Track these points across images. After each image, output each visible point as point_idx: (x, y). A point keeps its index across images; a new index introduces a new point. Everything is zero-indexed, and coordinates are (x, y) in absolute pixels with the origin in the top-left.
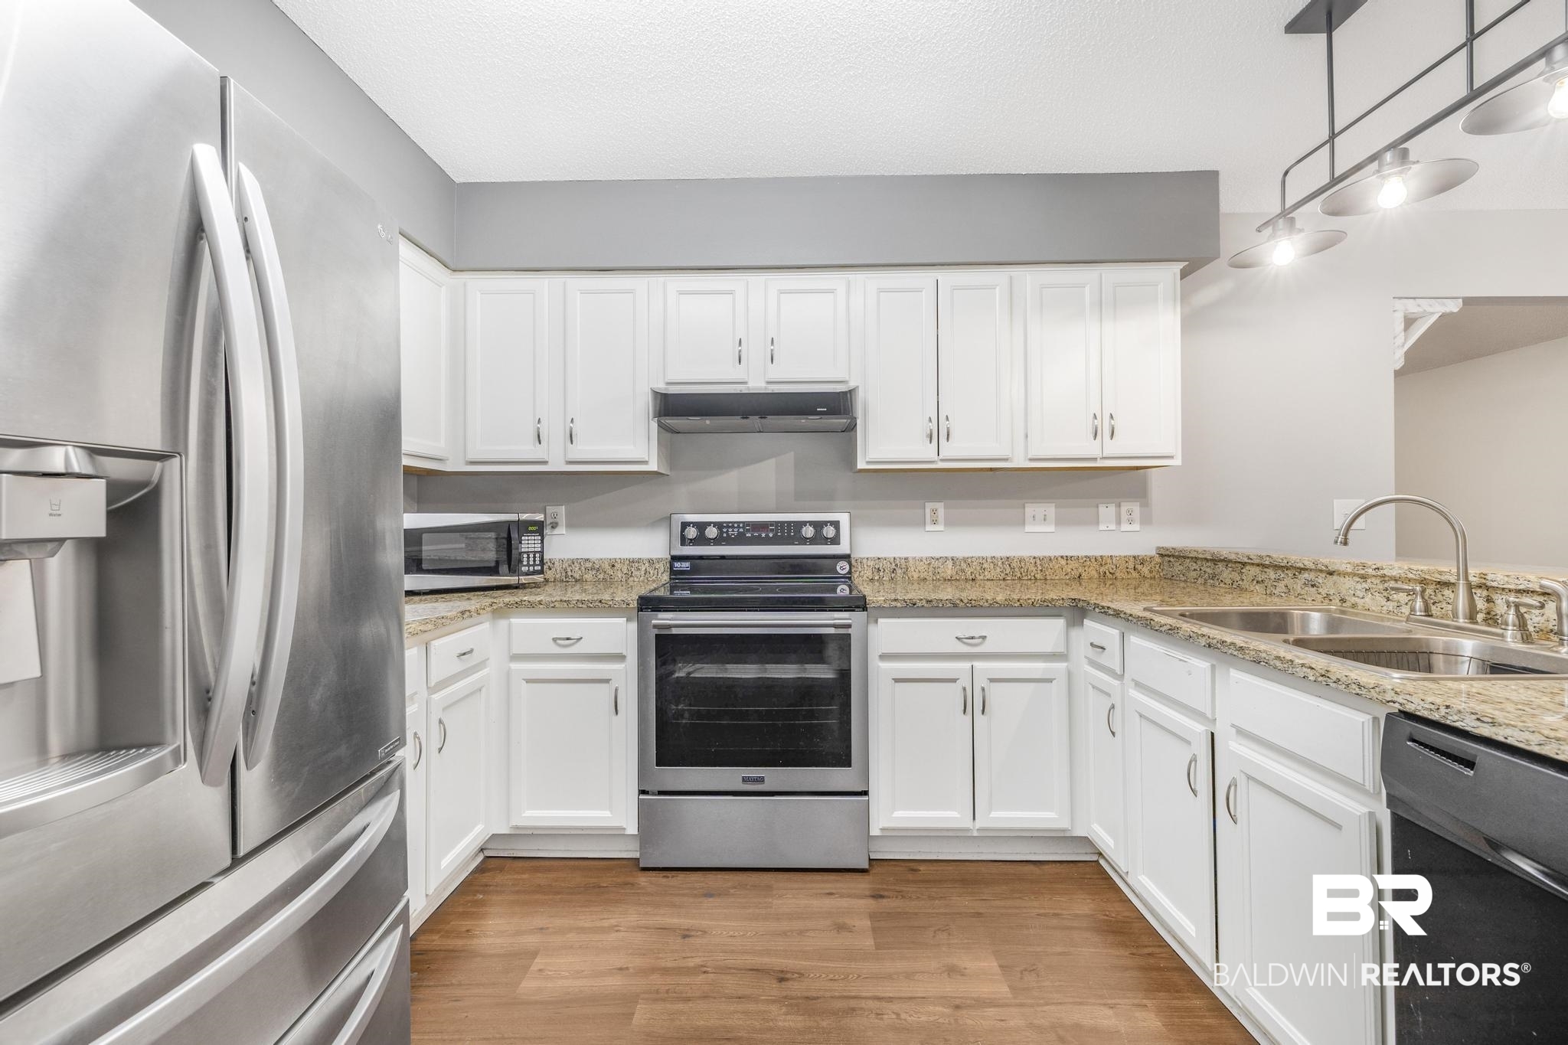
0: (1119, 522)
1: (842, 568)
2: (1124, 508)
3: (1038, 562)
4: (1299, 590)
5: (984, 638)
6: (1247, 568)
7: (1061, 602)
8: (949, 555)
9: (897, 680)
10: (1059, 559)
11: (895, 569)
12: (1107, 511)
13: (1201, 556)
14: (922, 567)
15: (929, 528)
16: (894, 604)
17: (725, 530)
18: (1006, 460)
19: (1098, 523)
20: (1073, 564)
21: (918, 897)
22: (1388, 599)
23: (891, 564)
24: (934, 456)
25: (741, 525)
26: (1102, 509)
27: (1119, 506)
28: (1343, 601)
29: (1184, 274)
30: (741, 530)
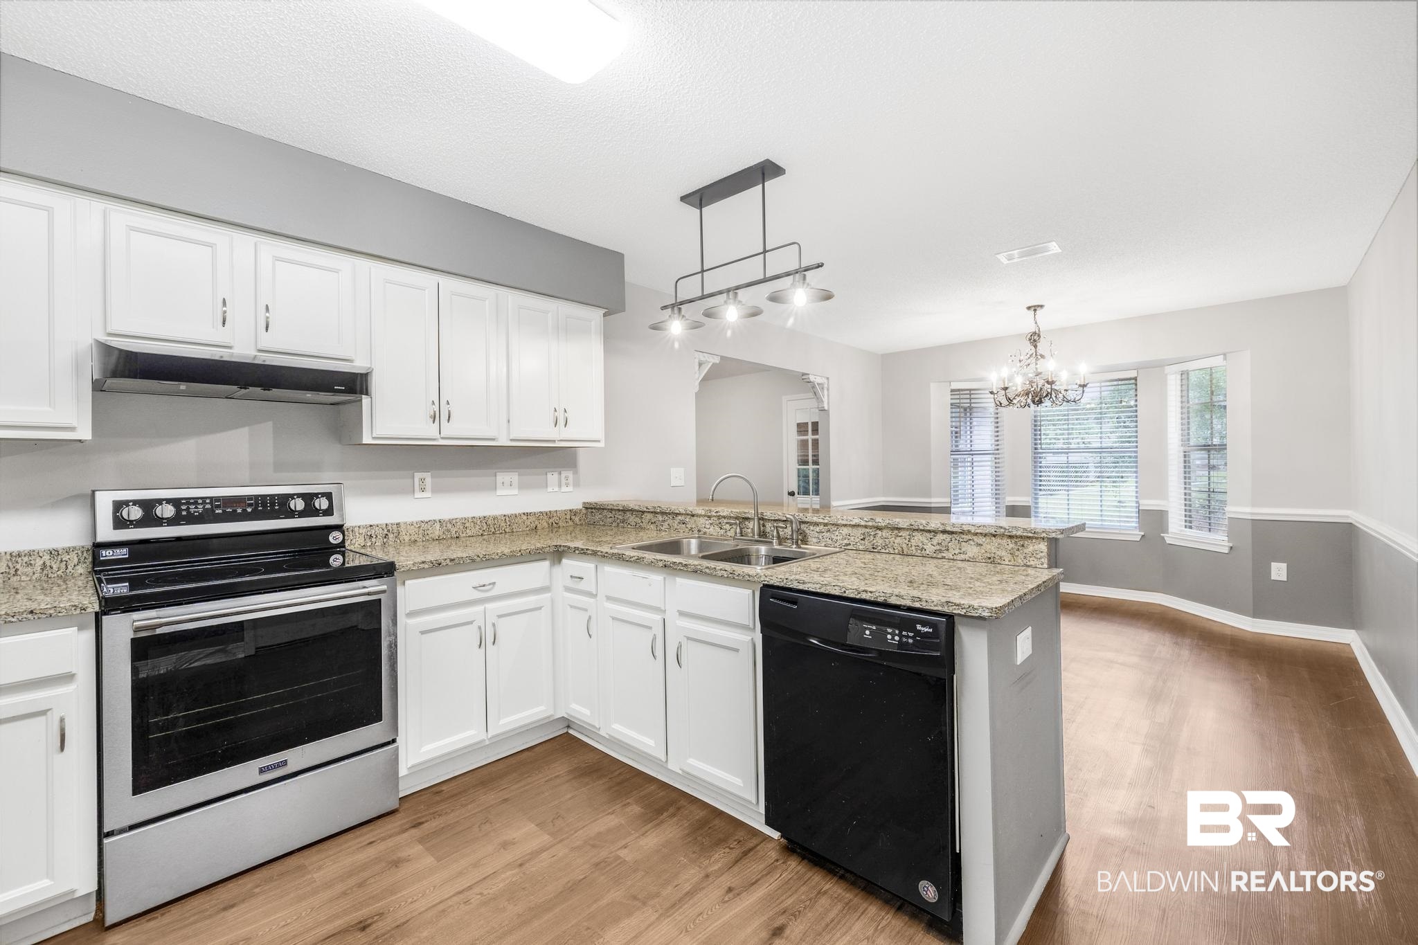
0: (560, 486)
1: (335, 538)
2: (563, 475)
3: (507, 519)
4: (676, 526)
5: (494, 583)
6: (645, 514)
7: (548, 549)
8: (437, 518)
9: (423, 633)
10: (522, 515)
11: (387, 535)
12: (552, 478)
13: (615, 508)
14: (412, 530)
15: (418, 495)
16: (422, 566)
17: (184, 507)
18: (493, 440)
19: (547, 487)
20: (532, 519)
21: (453, 810)
22: (721, 529)
23: (383, 530)
24: (435, 434)
25: (208, 501)
26: (549, 475)
27: (560, 474)
28: (699, 531)
29: (605, 315)
30: (208, 506)
